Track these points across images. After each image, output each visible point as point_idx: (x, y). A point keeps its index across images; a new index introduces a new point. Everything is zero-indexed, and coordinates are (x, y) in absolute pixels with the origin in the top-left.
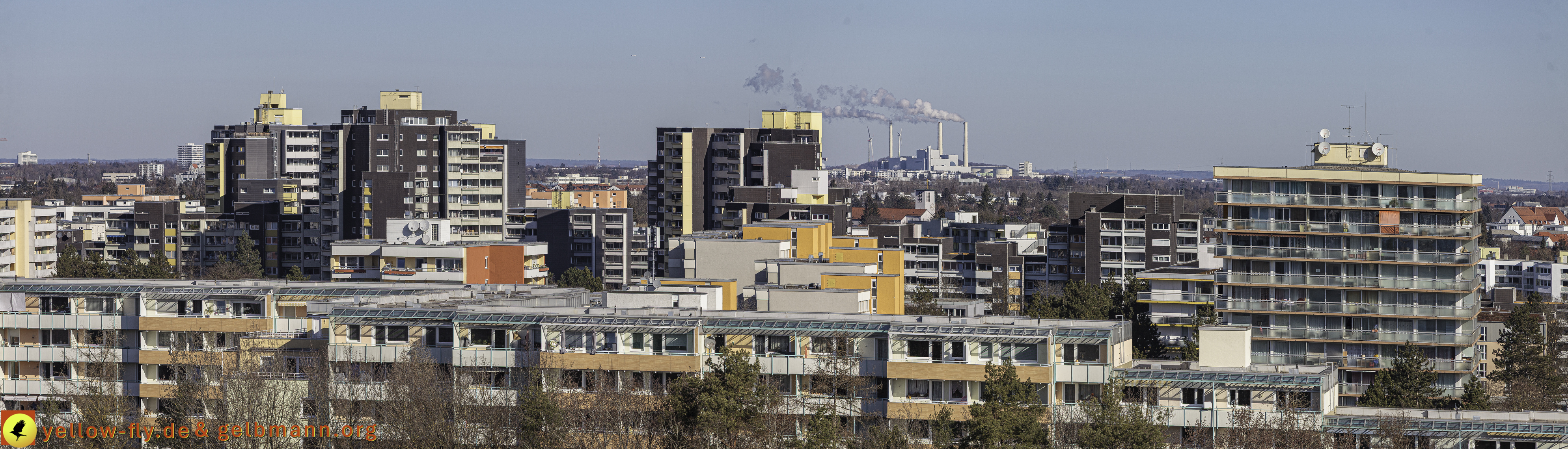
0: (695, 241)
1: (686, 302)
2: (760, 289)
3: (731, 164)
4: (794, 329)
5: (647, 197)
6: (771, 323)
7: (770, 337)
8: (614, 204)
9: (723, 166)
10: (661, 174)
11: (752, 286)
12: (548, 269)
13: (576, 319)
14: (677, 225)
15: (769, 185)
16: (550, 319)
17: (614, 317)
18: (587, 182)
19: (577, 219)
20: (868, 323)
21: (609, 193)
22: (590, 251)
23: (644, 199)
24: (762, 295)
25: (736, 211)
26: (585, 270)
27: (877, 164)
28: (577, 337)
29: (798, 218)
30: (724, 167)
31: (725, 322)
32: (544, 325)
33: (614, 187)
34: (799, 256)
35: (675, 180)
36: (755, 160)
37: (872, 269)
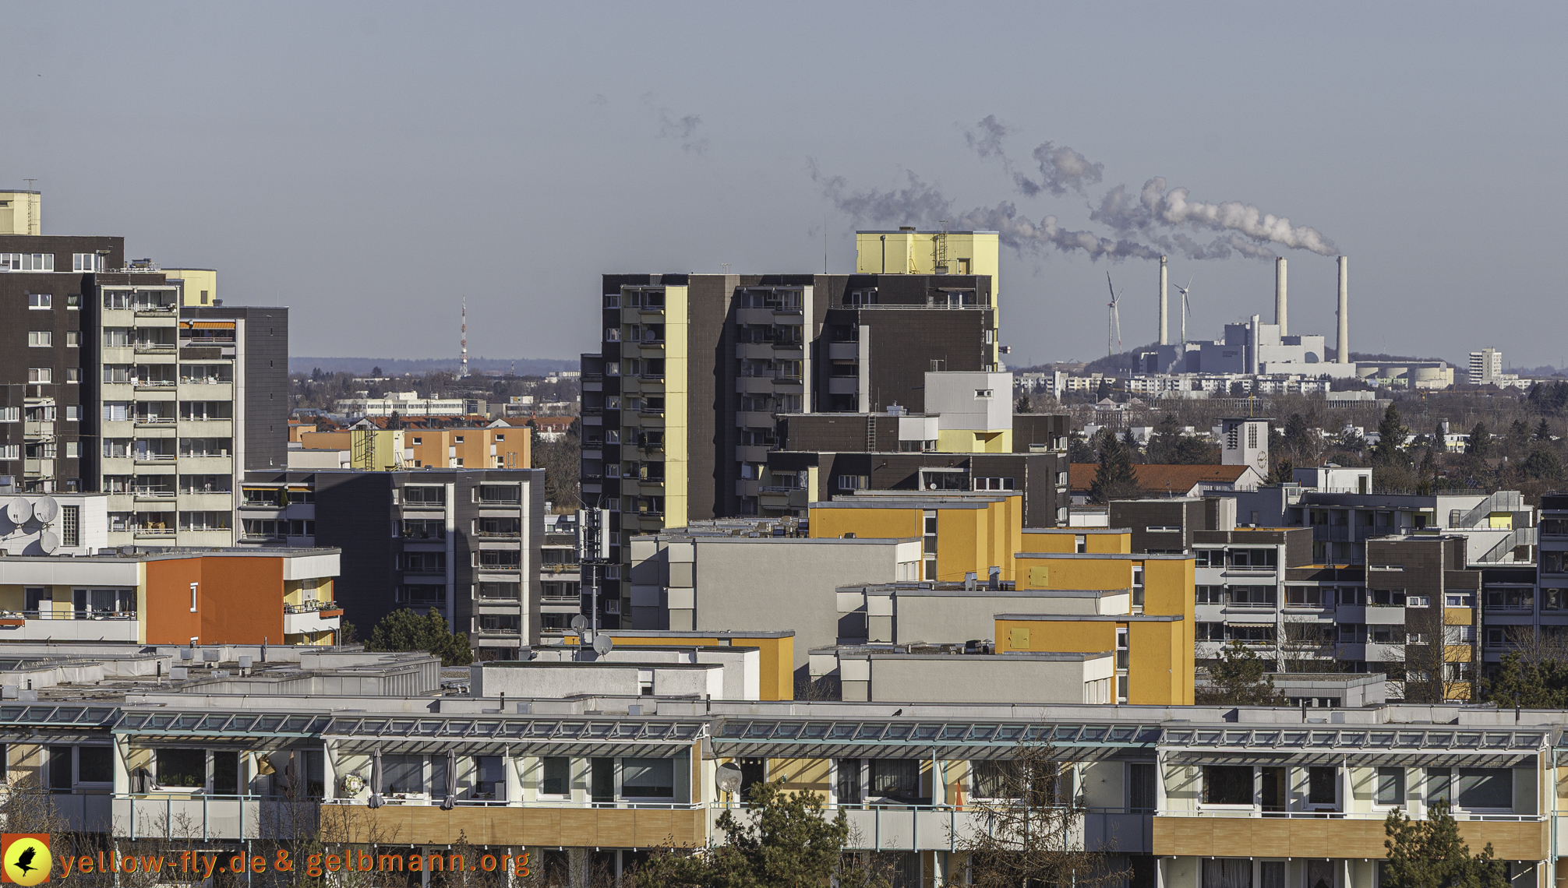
0: (694, 543)
1: (671, 683)
2: (850, 656)
3: (781, 361)
4: (929, 743)
5: (578, 442)
6: (874, 729)
7: (872, 763)
8: (501, 460)
9: (762, 366)
10: (613, 386)
11: (831, 648)
12: (341, 611)
13: (406, 725)
14: (650, 508)
15: (871, 410)
16: (346, 724)
17: (500, 720)
18: (433, 411)
19: (410, 494)
20: (1109, 725)
21: (487, 434)
22: (443, 572)
23: (572, 449)
24: (854, 670)
25: (793, 474)
26: (429, 616)
27: (1130, 361)
28: (409, 766)
29: (939, 487)
30: (764, 367)
31: (765, 728)
32: (331, 739)
33: (500, 423)
34: (942, 575)
35: (645, 401)
36: (838, 351)
37: (1117, 605)
